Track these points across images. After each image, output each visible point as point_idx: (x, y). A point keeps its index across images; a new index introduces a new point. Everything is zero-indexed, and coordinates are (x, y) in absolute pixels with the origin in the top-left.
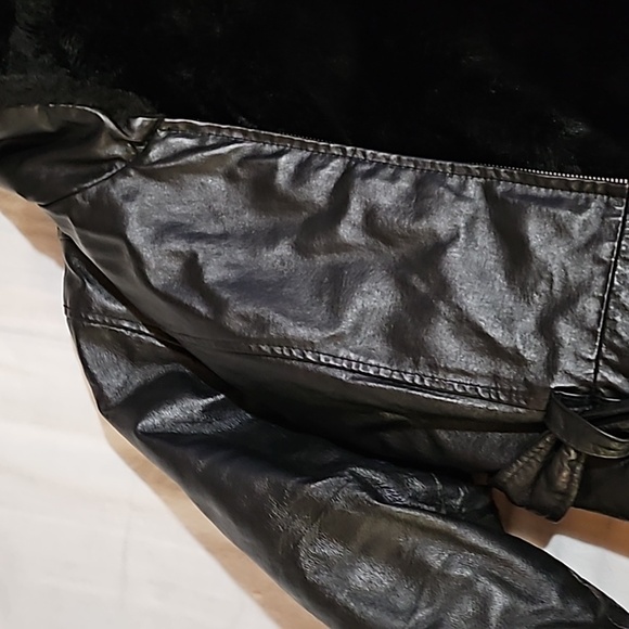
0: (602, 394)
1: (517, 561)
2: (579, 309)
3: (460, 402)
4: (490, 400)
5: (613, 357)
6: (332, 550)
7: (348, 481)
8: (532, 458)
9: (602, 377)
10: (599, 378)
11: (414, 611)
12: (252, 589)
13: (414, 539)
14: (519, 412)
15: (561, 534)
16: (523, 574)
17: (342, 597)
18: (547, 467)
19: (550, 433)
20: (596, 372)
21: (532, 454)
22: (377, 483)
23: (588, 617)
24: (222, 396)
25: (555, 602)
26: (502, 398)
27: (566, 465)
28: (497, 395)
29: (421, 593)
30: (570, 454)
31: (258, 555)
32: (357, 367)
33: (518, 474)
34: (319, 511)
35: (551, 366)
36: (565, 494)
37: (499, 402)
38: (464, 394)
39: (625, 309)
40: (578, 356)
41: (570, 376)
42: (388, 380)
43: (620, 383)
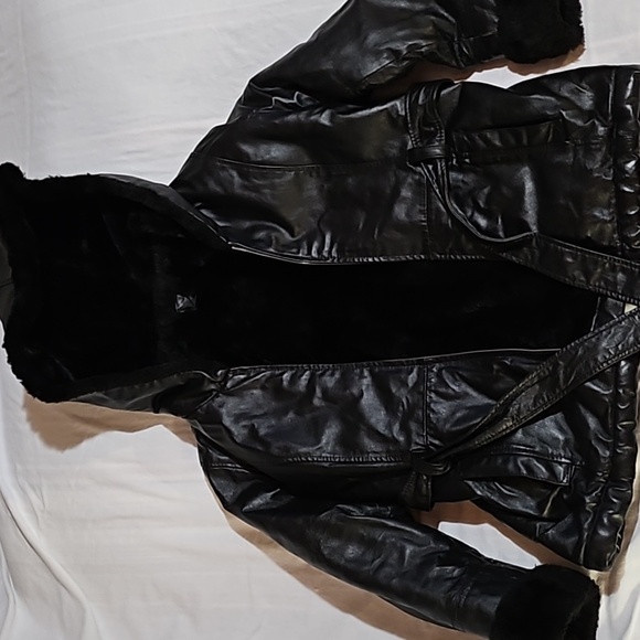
0: (431, 449)
1: (416, 532)
2: (415, 415)
4: (388, 461)
5: (432, 432)
6: (334, 543)
7: (336, 511)
8: (410, 483)
9: (430, 441)
10: (428, 442)
11: (373, 562)
13: (368, 530)
14: (400, 465)
15: (442, 521)
16: (418, 536)
17: (343, 562)
18: (418, 488)
19: (414, 470)
20: (427, 440)
23: (447, 548)
25: (432, 545)
26: (392, 459)
27: (423, 482)
28: (390, 459)
29: (375, 553)
30: (423, 477)
32: (331, 459)
33: (408, 491)
34: (325, 526)
35: (409, 440)
36: (427, 496)
37: (391, 462)
38: (377, 462)
39: (433, 411)
40: (418, 435)
41: (418, 444)
42: (345, 462)
43: (437, 442)
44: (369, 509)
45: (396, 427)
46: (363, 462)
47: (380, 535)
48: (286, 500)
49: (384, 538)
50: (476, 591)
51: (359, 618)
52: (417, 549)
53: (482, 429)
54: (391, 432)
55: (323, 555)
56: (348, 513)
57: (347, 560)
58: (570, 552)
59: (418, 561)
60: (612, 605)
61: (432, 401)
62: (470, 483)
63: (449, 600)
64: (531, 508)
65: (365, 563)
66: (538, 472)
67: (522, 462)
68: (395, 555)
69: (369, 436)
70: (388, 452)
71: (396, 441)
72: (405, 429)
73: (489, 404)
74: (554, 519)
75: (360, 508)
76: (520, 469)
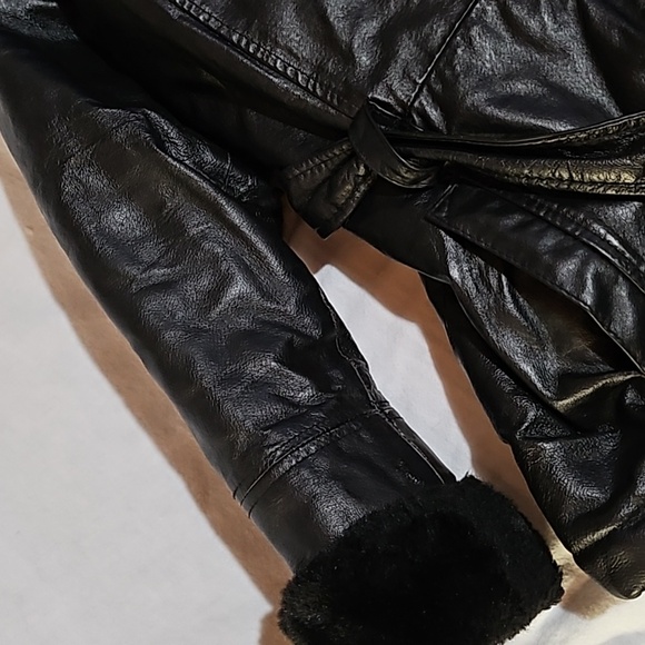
0: (414, 121)
1: (274, 262)
2: (426, 29)
3: (276, 80)
4: (306, 89)
5: (438, 87)
6: (96, 181)
7: (138, 119)
8: (324, 162)
9: (420, 103)
10: (416, 104)
12: (27, 223)
13: (180, 198)
14: (327, 111)
15: (333, 265)
16: (271, 273)
18: (332, 182)
19: (349, 140)
20: (417, 96)
21: (325, 158)
22: (167, 135)
23: (316, 333)
24: (54, 4)
25: (291, 308)
26: (318, 91)
27: (351, 178)
28: (314, 87)
29: (166, 253)
30: (359, 168)
31: (25, 163)
32: (190, 7)
33: (306, 174)
34: (97, 137)
35: (378, 74)
36: (341, 209)
37: (314, 94)
38: (283, 75)
39: (470, 43)
40: (406, 75)
41: (390, 91)
42: (215, 33)
43: (434, 114)
44: (208, 157)
45: (370, 28)
46: (253, 57)
47: (197, 224)
48: (58, 33)
49: (204, 236)
50: (323, 464)
51: (77, 329)
52: (256, 297)
53: (557, 151)
54: (352, 34)
55: (60, 191)
56: (160, 141)
57: (100, 231)
58: (566, 516)
59: (244, 322)
60: (561, 634)
61: (481, 21)
62: (450, 243)
63: (258, 445)
64: (541, 372)
65: (134, 260)
66: (617, 317)
67: (597, 278)
68: (205, 282)
69: (299, 10)
70: (319, 69)
71: (348, 57)
72: (385, 44)
73: (598, 106)
74: (575, 425)
75: (190, 144)
76: (583, 286)
